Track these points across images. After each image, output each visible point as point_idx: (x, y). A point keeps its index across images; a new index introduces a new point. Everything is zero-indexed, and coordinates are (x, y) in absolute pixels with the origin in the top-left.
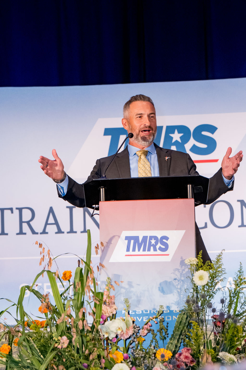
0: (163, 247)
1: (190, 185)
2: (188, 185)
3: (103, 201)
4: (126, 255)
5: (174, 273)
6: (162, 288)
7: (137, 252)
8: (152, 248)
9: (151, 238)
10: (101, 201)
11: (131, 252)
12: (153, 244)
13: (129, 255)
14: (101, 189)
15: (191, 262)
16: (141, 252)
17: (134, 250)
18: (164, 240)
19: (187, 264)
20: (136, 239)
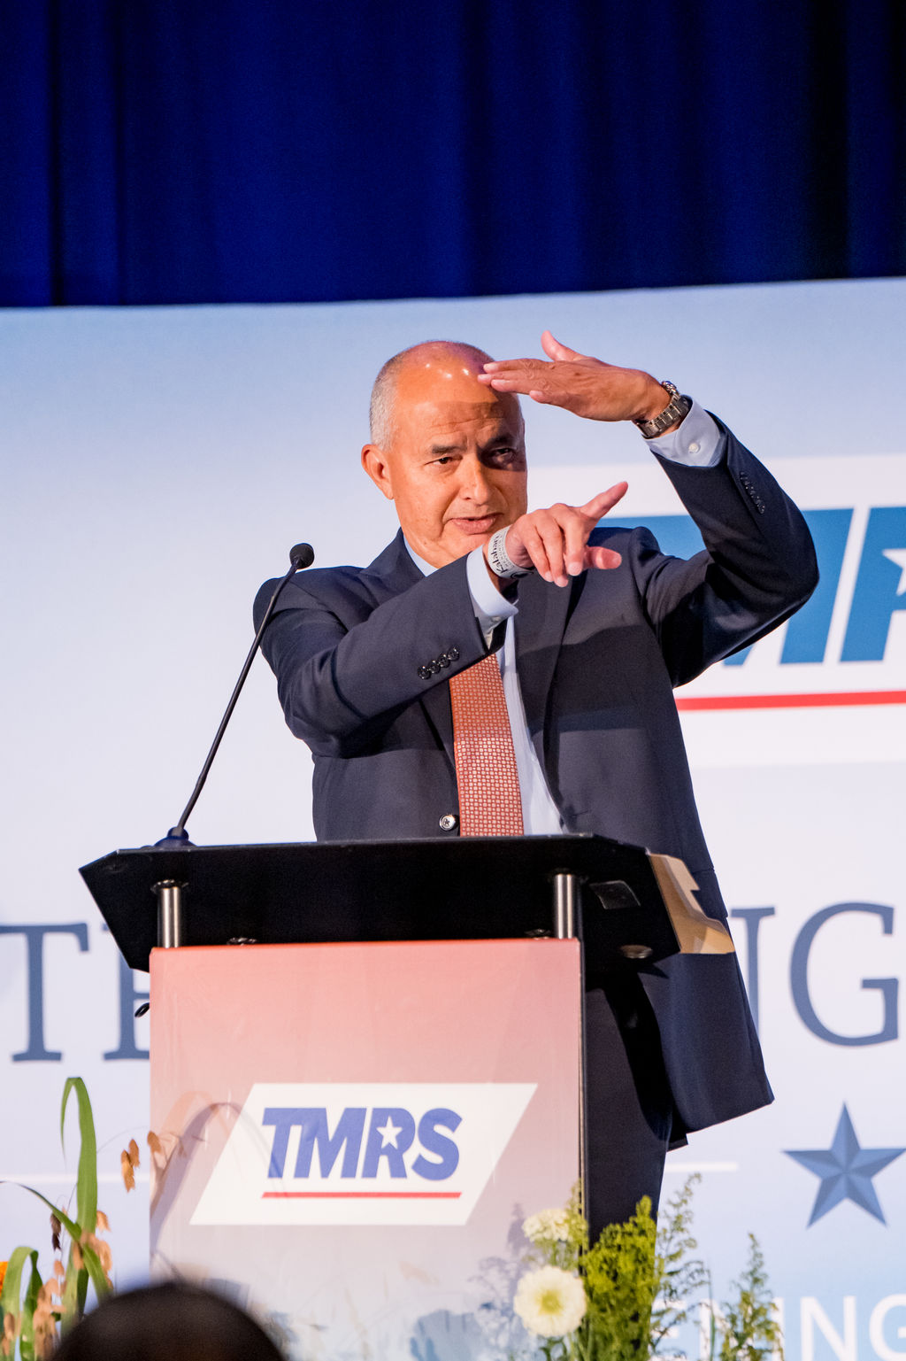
0: (435, 1159)
1: (569, 878)
2: (560, 878)
3: (172, 945)
4: (267, 1195)
5: (481, 1278)
6: (430, 1345)
7: (314, 1181)
8: (384, 1161)
9: (381, 1116)
10: (161, 945)
11: (289, 1182)
12: (390, 1145)
13: (277, 1195)
14: (166, 892)
15: (545, 1229)
16: (336, 1181)
17: (302, 1170)
18: (440, 1129)
19: (532, 1240)
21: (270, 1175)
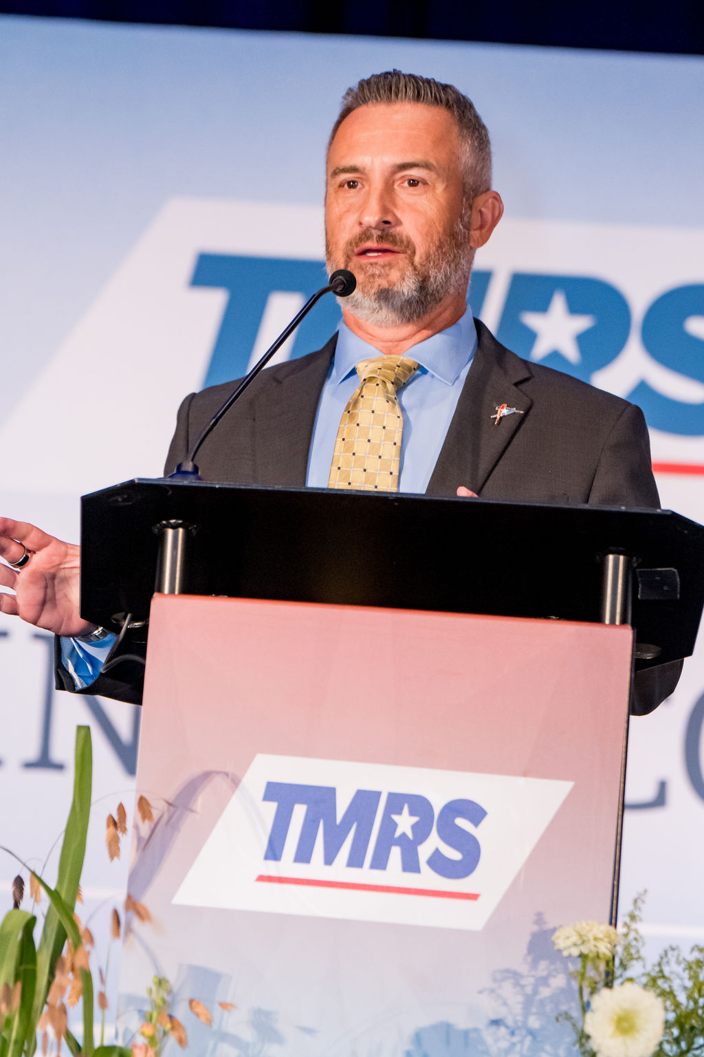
0: (454, 855)
1: (622, 558)
2: (611, 557)
3: (172, 591)
4: (262, 878)
5: (493, 991)
7: (316, 868)
8: (396, 853)
9: (397, 802)
10: (160, 590)
12: (404, 835)
14: (170, 532)
15: (583, 942)
17: (303, 855)
18: (462, 823)
19: (565, 953)
20: (320, 799)
21: (266, 858)
